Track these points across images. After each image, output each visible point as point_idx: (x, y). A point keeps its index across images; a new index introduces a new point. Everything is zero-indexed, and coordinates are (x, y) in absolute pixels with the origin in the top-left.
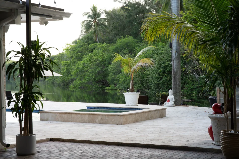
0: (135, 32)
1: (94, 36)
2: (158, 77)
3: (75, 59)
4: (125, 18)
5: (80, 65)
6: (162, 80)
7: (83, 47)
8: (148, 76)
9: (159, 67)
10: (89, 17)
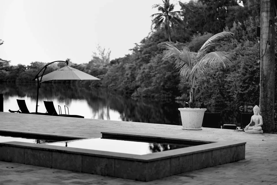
0: (216, 29)
1: (165, 33)
2: (243, 85)
3: (141, 61)
4: (204, 12)
5: (146, 69)
6: (248, 90)
7: (152, 46)
8: (229, 84)
9: (244, 72)
10: (160, 9)
